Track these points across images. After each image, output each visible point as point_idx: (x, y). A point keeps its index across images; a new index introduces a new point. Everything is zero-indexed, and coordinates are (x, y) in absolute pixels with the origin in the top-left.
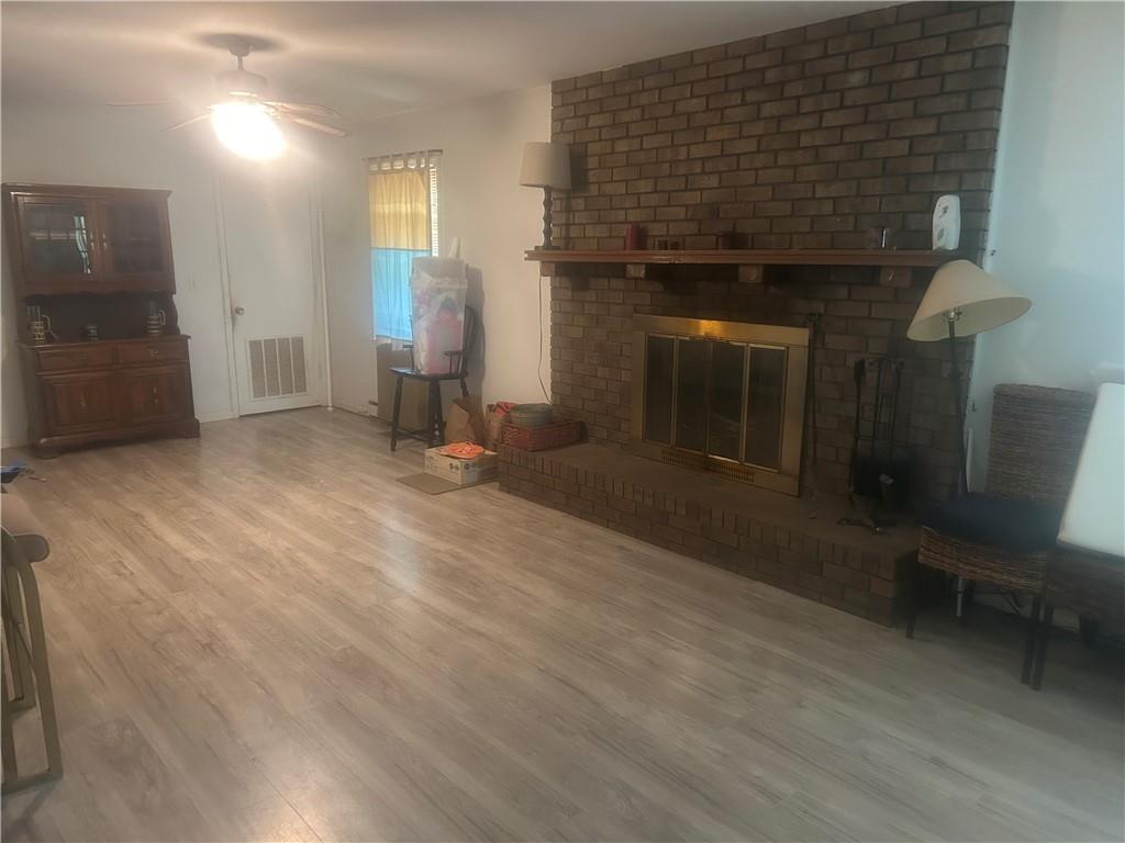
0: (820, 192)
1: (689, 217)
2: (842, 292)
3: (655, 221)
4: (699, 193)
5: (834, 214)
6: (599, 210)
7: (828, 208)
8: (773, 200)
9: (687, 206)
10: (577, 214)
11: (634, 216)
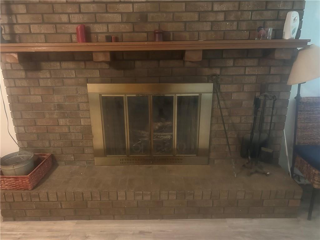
0: (216, 8)
1: (124, 20)
2: (230, 63)
3: (96, 22)
4: (131, 5)
5: (225, 20)
6: (42, 14)
7: (221, 17)
8: (186, 11)
9: (122, 13)
10: (18, 16)
11: (76, 18)
